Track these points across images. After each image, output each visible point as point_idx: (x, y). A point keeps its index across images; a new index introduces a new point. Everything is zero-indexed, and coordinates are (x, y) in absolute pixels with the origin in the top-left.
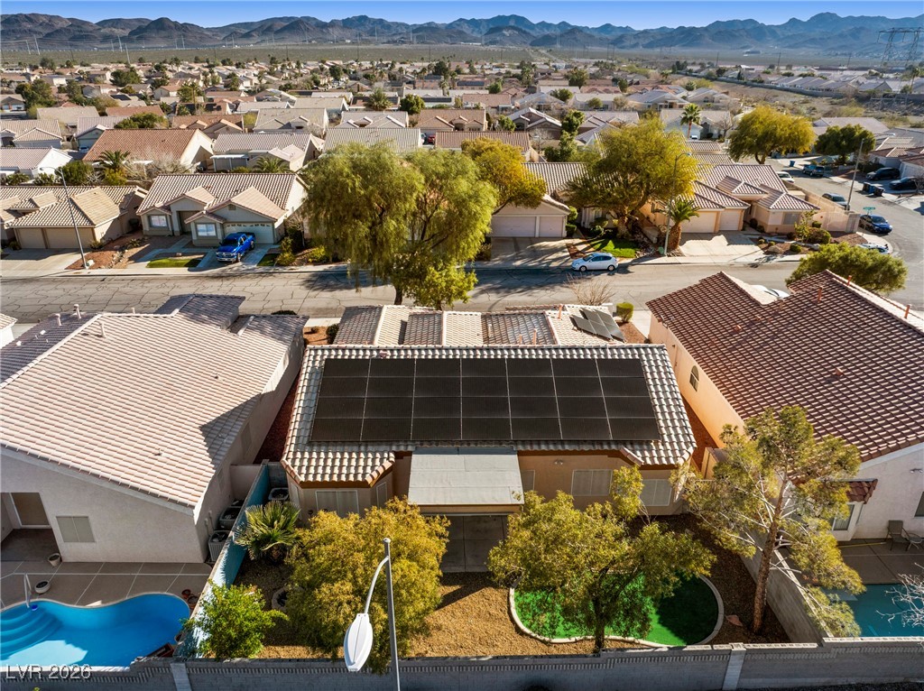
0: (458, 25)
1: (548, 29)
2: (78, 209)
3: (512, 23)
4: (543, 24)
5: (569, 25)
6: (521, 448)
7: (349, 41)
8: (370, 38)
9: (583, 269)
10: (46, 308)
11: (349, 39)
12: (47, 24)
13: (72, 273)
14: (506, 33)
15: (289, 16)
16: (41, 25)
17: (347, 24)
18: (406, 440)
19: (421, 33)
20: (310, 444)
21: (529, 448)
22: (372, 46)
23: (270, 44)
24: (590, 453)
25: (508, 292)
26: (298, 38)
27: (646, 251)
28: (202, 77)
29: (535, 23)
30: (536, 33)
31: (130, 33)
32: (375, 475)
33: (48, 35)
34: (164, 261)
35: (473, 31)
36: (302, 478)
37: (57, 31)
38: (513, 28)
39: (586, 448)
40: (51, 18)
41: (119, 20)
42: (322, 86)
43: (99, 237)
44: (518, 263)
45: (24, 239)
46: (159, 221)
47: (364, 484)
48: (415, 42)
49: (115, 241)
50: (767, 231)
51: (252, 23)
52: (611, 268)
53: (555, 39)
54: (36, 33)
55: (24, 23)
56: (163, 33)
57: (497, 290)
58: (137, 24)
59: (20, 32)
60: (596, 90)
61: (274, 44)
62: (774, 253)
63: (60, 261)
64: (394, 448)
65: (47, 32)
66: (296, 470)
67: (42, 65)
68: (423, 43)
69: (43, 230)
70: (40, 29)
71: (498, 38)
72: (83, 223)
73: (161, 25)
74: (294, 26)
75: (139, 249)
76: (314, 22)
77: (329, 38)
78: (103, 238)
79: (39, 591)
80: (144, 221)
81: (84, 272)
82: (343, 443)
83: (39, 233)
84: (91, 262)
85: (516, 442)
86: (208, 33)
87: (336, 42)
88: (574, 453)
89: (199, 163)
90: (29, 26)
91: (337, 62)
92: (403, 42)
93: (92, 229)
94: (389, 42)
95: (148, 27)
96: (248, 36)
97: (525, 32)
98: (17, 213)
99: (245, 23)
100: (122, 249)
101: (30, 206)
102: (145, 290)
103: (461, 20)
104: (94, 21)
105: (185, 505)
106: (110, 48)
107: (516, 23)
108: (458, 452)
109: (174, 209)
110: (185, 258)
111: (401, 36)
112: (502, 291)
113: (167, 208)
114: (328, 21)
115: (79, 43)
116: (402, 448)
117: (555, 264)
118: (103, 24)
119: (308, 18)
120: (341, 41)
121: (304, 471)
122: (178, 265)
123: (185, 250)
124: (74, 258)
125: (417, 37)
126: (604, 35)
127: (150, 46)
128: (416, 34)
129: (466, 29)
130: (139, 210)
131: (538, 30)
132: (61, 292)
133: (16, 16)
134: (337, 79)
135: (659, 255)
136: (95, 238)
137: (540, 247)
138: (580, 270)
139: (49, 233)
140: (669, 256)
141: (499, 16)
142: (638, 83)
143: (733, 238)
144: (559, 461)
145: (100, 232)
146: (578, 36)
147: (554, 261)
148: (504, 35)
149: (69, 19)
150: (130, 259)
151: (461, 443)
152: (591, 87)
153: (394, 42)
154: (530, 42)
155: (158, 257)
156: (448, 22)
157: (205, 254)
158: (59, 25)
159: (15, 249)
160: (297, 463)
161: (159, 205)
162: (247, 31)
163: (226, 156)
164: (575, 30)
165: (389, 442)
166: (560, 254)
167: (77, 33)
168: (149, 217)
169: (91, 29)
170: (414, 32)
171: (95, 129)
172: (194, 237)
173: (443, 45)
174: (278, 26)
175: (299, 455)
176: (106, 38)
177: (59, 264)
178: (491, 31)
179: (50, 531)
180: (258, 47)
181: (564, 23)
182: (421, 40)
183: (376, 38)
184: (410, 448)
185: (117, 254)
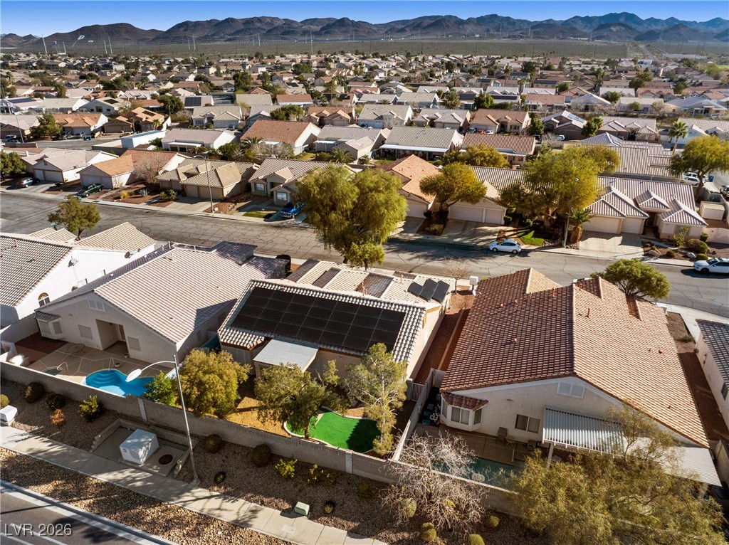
0: (573, 22)
1: (655, 24)
2: (218, 176)
3: (622, 20)
4: (652, 21)
5: (677, 20)
6: (321, 346)
7: (478, 36)
8: (496, 33)
9: (495, 250)
10: (183, 234)
11: (477, 34)
12: (270, 23)
13: (205, 214)
14: (613, 29)
15: (436, 15)
16: (266, 24)
17: (480, 21)
18: (272, 331)
19: (538, 30)
20: (232, 326)
21: (325, 347)
22: (495, 41)
23: (417, 38)
24: (353, 355)
25: (433, 260)
26: (439, 33)
27: (554, 242)
28: (353, 68)
29: (644, 18)
30: (641, 29)
31: (321, 29)
32: (252, 345)
33: (269, 31)
34: (254, 213)
35: (585, 26)
36: (222, 340)
37: (275, 28)
38: (621, 24)
39: (352, 353)
40: (273, 19)
41: (315, 19)
42: (436, 77)
43: (225, 194)
44: (458, 240)
45: (189, 191)
46: (261, 187)
47: (246, 348)
48: (532, 36)
49: (233, 198)
50: (661, 237)
51: (408, 21)
52: (515, 252)
53: (659, 34)
54: (262, 29)
55: (256, 24)
56: (344, 29)
57: (426, 257)
58: (327, 22)
59: (253, 29)
60: (649, 91)
61: (419, 38)
62: (651, 256)
63: (202, 206)
64: (266, 335)
65: (269, 29)
66: (221, 336)
67: (256, 56)
68: (538, 37)
69: (198, 187)
70: (265, 27)
71: (605, 34)
72: (217, 184)
73: (343, 23)
74: (438, 23)
75: (245, 203)
76: (454, 20)
77: (462, 32)
78: (228, 194)
79: (116, 366)
80: (253, 186)
81: (211, 214)
82: (245, 328)
83: (196, 188)
84: (216, 209)
85: (320, 343)
86: (375, 28)
87: (468, 36)
88: (346, 354)
89: (307, 145)
90: (259, 25)
91: (458, 56)
92: (522, 37)
93: (222, 189)
94: (509, 37)
95: (333, 24)
96: (402, 30)
97: (631, 28)
98: (189, 175)
99: (403, 21)
100: (235, 203)
101: (196, 172)
102: (234, 230)
103: (576, 17)
104: (299, 20)
105: (173, 342)
106: (305, 41)
107: (626, 19)
108: (293, 342)
109: (269, 181)
110: (266, 212)
111: (522, 31)
112: (430, 258)
113: (265, 180)
114: (465, 18)
115: (286, 36)
116: (269, 336)
117: (482, 244)
118: (304, 22)
119: (450, 16)
120: (471, 36)
121: (224, 337)
122: (260, 217)
123: (269, 207)
124: (207, 205)
125: (534, 33)
126: (711, 29)
127: (333, 39)
128: (533, 30)
129: (579, 26)
130: (250, 180)
131: (646, 25)
132: (194, 225)
133: (253, 18)
134: (451, 72)
135: (560, 246)
136: (223, 195)
137: (481, 230)
138: (493, 250)
139: (201, 189)
140: (567, 248)
141: (611, 14)
142: (701, 84)
143: (628, 239)
144: (340, 357)
145: (227, 191)
146: (682, 31)
147: (481, 241)
148: (611, 31)
149: (284, 19)
150: (237, 209)
151: (296, 338)
152: (647, 89)
153: (514, 37)
154: (635, 36)
155: (252, 210)
156: (564, 19)
157: (277, 211)
158: (277, 24)
159: (183, 196)
160: (223, 333)
161: (261, 177)
162: (403, 27)
163: (323, 142)
164: (683, 24)
165: (265, 332)
166: (491, 237)
167: (287, 30)
168: (255, 184)
169: (296, 26)
170: (532, 28)
171: (259, 114)
172: (275, 200)
173: (554, 40)
174: (426, 23)
175: (225, 330)
176: (305, 33)
177: (200, 208)
178: (601, 27)
179: (126, 343)
180: (408, 40)
181: (672, 18)
182: (537, 35)
183: (500, 33)
184: (272, 336)
185: (232, 205)
